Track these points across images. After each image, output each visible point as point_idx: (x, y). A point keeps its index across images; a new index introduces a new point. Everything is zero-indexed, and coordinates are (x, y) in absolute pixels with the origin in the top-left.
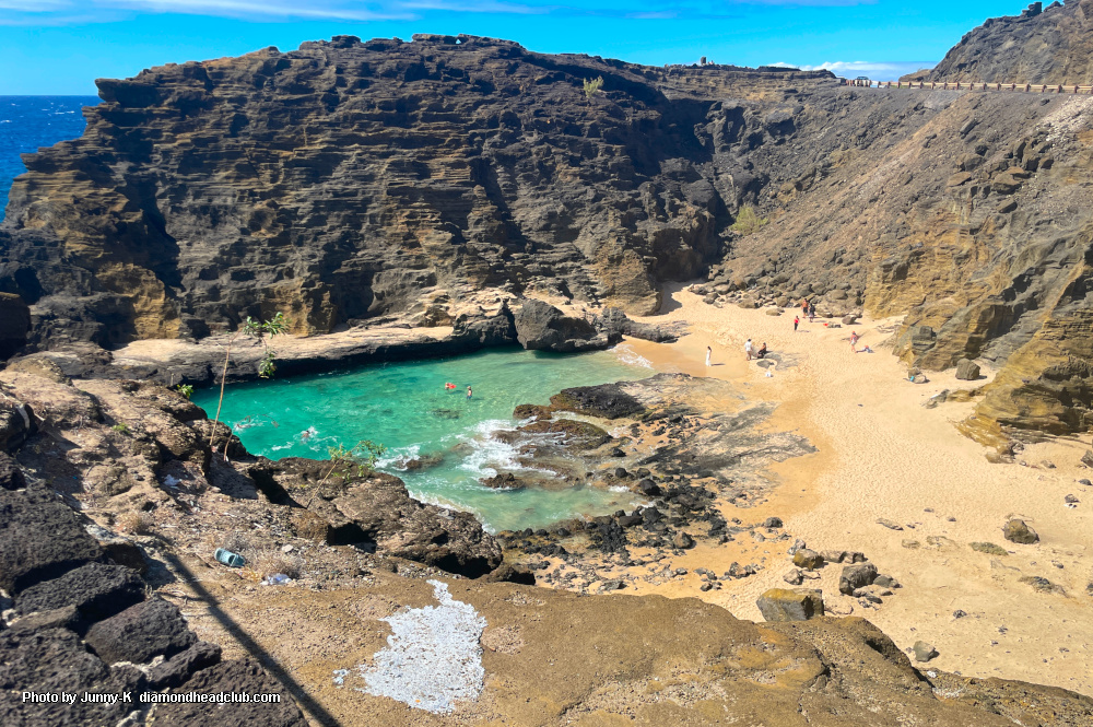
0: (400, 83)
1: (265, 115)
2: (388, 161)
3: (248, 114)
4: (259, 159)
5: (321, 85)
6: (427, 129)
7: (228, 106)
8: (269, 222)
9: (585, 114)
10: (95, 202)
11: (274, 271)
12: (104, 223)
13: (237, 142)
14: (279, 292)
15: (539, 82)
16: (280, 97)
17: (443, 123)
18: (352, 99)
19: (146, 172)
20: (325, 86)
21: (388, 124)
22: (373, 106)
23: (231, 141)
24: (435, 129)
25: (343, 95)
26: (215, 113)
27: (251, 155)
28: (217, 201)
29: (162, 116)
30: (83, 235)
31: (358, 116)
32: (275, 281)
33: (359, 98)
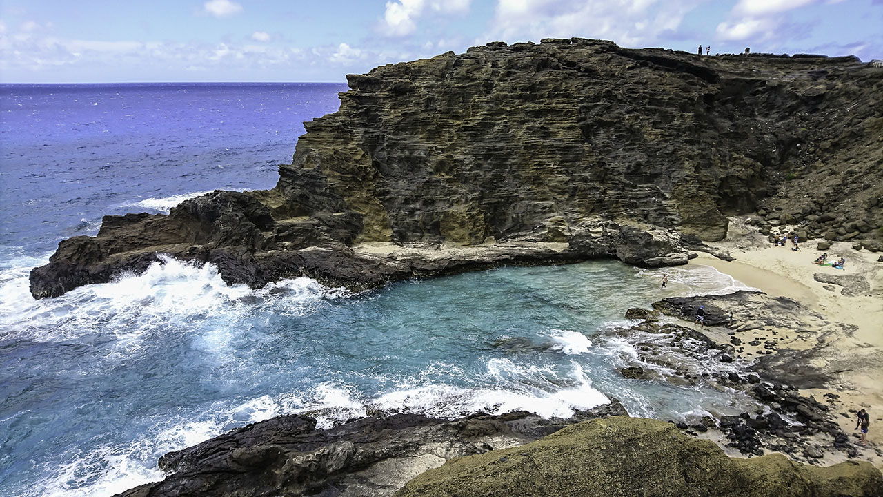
0: (534, 73)
1: (446, 97)
2: (525, 126)
3: (436, 97)
4: (442, 126)
5: (482, 76)
6: (551, 104)
7: (424, 91)
8: (447, 169)
9: (664, 91)
10: (345, 154)
11: (449, 200)
12: (351, 167)
13: (429, 115)
14: (452, 214)
15: (630, 69)
16: (456, 85)
17: (562, 100)
18: (502, 85)
19: (374, 135)
20: (484, 76)
21: (524, 102)
22: (516, 89)
23: (425, 114)
24: (557, 103)
25: (496, 82)
26: (416, 96)
27: (437, 123)
28: (416, 154)
29: (385, 98)
30: (338, 174)
31: (506, 96)
32: (449, 207)
33: (507, 84)
